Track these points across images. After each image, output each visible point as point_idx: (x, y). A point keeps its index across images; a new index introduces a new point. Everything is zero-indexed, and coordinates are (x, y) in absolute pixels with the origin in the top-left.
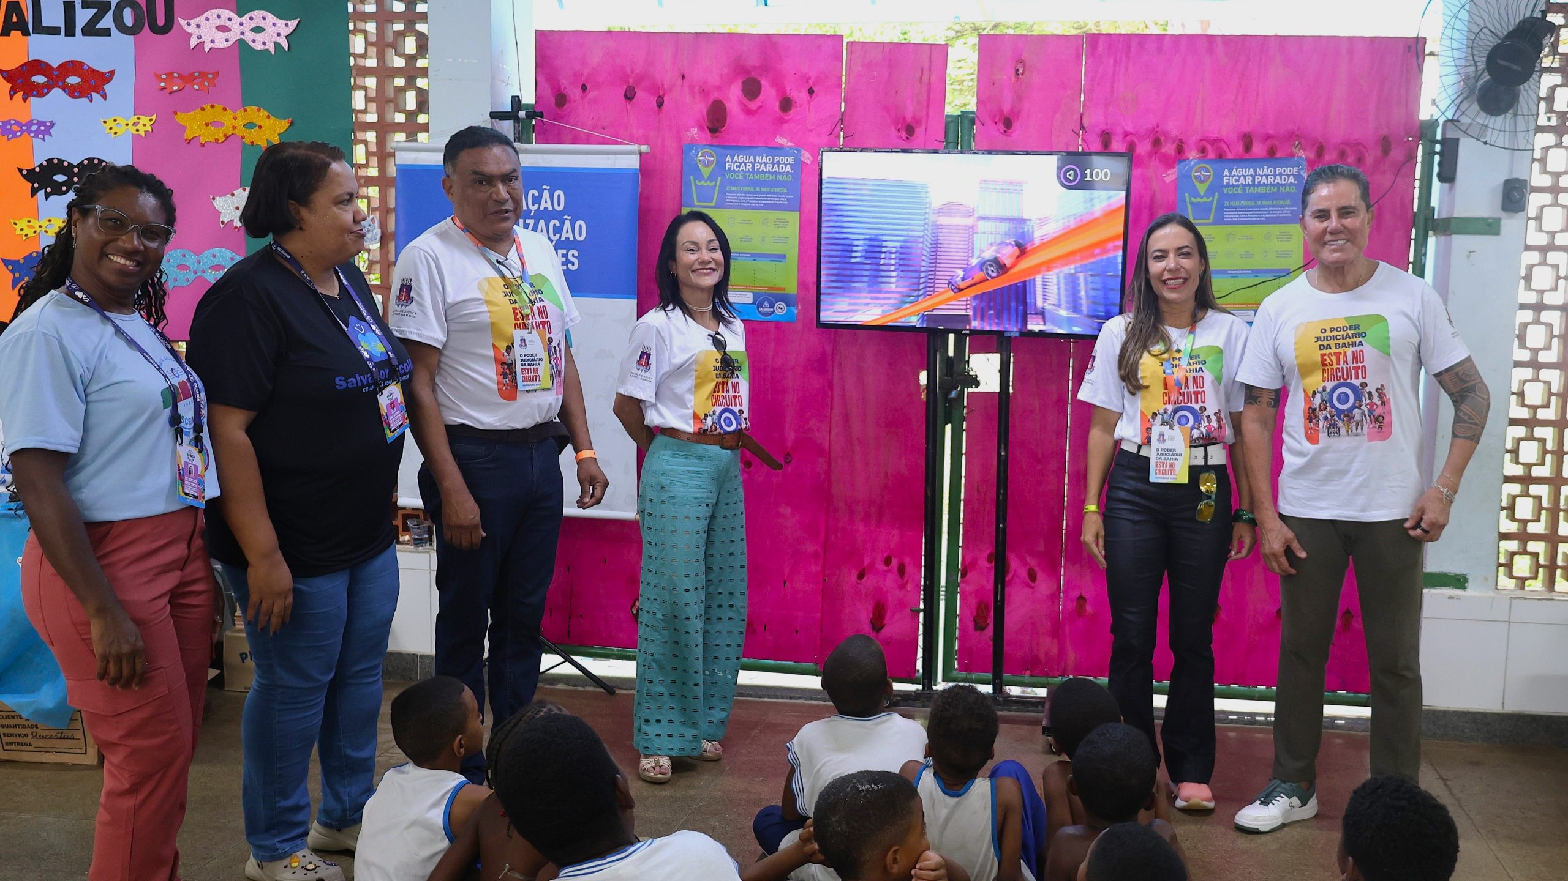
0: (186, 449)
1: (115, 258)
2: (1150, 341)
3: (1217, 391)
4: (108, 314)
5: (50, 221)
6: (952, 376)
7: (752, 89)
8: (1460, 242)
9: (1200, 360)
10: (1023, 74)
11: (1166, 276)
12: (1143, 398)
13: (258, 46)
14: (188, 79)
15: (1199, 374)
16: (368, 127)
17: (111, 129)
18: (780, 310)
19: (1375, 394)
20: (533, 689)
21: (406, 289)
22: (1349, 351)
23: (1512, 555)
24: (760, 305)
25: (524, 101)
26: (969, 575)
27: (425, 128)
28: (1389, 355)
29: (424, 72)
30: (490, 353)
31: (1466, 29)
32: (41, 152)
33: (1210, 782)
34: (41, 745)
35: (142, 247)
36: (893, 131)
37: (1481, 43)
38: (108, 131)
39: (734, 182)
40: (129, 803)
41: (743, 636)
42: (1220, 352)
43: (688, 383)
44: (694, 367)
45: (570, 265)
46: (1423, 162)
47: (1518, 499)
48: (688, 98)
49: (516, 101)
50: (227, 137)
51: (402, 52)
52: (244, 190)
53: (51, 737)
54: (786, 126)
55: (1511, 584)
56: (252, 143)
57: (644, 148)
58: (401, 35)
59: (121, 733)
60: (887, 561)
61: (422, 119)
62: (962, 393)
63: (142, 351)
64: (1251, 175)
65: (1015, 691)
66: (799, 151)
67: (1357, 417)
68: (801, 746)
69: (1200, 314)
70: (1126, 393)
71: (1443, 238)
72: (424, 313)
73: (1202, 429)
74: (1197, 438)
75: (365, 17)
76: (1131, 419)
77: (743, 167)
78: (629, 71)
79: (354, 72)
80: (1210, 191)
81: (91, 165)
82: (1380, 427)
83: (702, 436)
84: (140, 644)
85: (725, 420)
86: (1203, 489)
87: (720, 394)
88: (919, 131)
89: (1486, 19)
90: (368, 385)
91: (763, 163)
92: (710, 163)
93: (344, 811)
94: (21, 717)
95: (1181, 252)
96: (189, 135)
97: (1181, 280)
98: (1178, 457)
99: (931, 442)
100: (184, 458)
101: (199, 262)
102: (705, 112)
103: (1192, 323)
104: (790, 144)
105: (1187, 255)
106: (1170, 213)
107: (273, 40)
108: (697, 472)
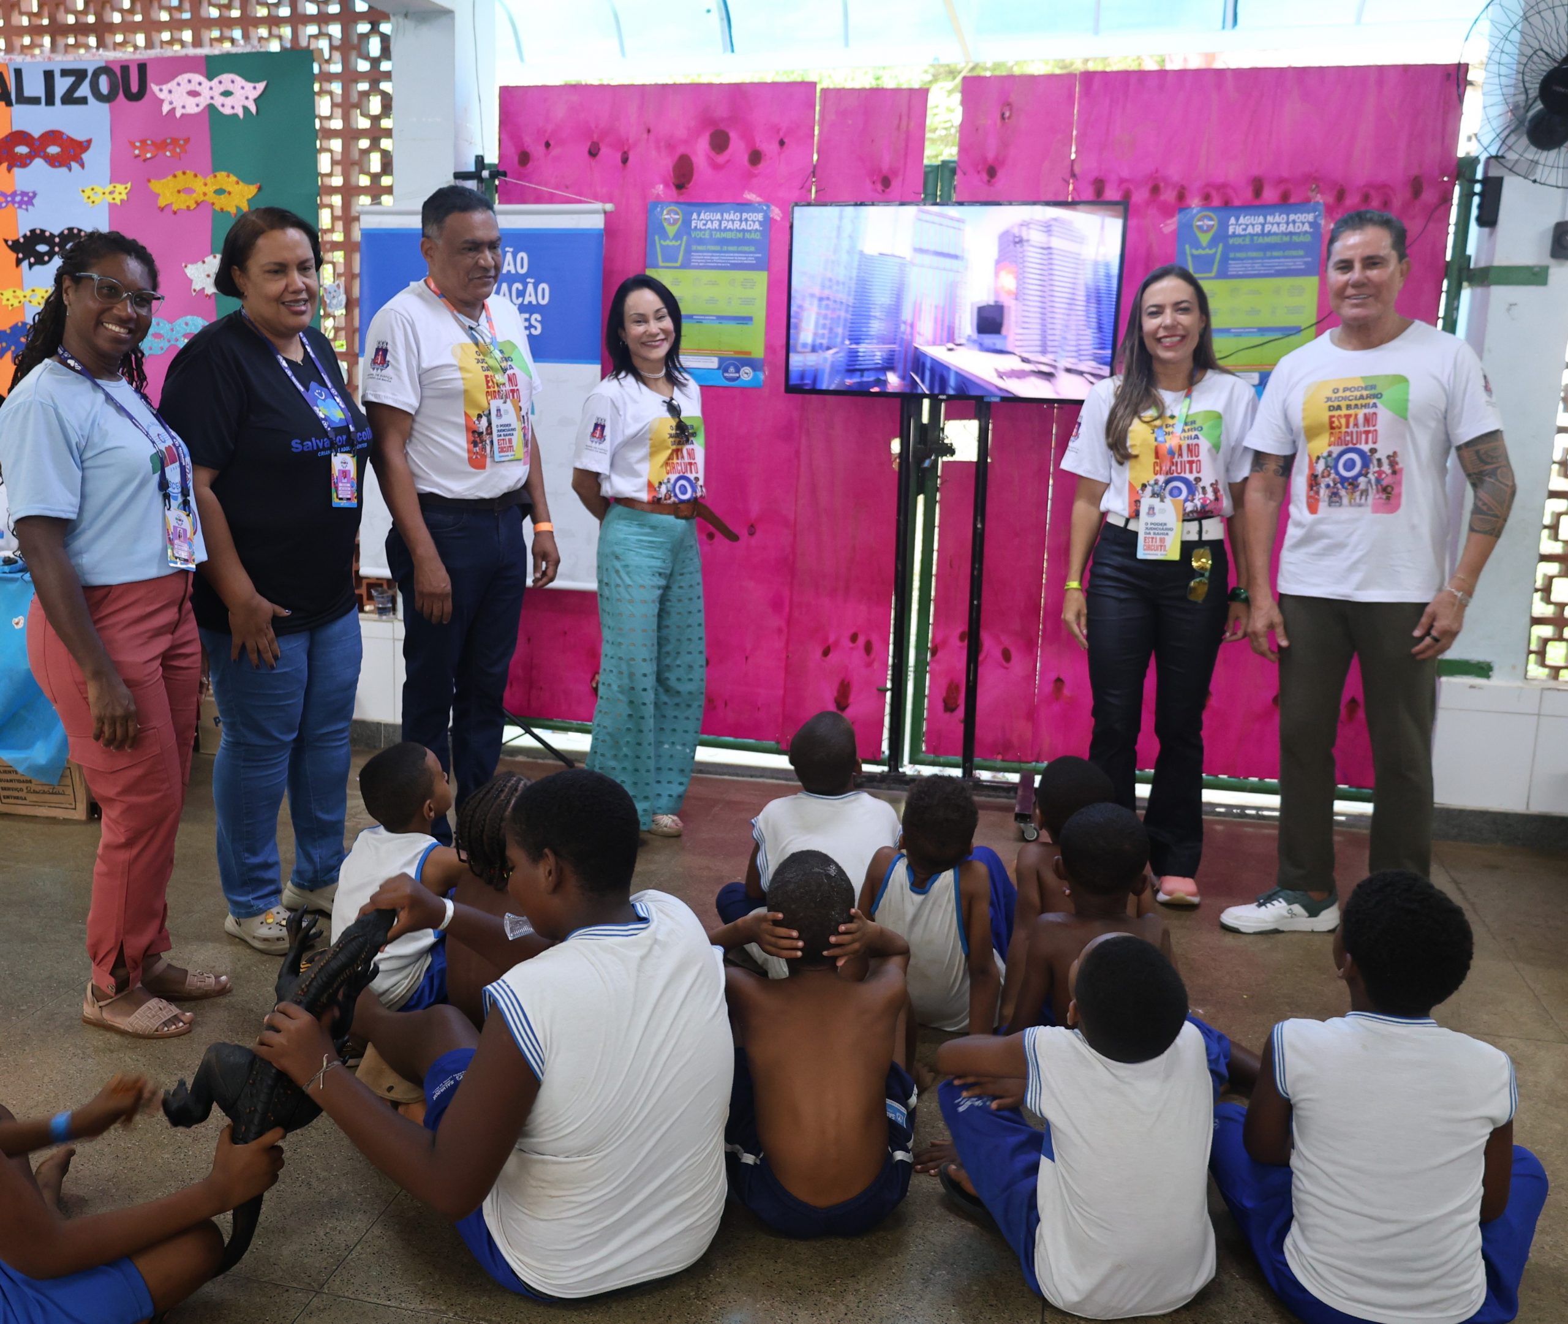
0: (175, 513)
1: (110, 326)
2: (1141, 406)
3: (1214, 459)
4: (99, 381)
5: (33, 291)
6: (925, 444)
7: (720, 142)
8: (1500, 294)
9: (1196, 426)
10: (1009, 118)
11: (1161, 333)
12: (1131, 468)
13: (227, 111)
14: (160, 146)
15: (1195, 441)
16: (333, 190)
17: (89, 198)
18: (747, 375)
19: (1385, 462)
20: (496, 760)
21: (382, 354)
22: (1361, 413)
23: (1545, 641)
24: (726, 370)
25: (487, 161)
26: (939, 654)
27: (389, 190)
28: (1406, 419)
29: (388, 133)
30: (462, 421)
31: (1517, 52)
32: (25, 223)
33: (1196, 877)
34: (35, 799)
35: (135, 316)
36: (868, 182)
37: (1534, 67)
38: (86, 200)
39: (700, 241)
40: (125, 856)
41: (702, 710)
42: (1219, 417)
43: (643, 451)
44: (649, 436)
45: (533, 330)
46: (1459, 205)
47: (1555, 580)
48: (654, 153)
49: (480, 160)
50: (198, 204)
51: (366, 112)
52: (215, 257)
53: (44, 792)
54: (755, 181)
55: (1541, 673)
56: (222, 210)
57: (609, 207)
58: (366, 95)
59: (118, 789)
60: (854, 638)
61: (386, 181)
62: (936, 462)
63: (131, 418)
64: (1260, 224)
65: (985, 775)
66: (768, 207)
67: (1362, 486)
68: (766, 822)
69: (1198, 376)
70: (1114, 463)
71: (1479, 290)
72: (400, 378)
73: (1196, 501)
74: (1192, 512)
75: (329, 77)
76: (1119, 492)
77: (709, 225)
78: (593, 126)
79: (320, 135)
80: (1213, 242)
81: (70, 235)
82: (1388, 498)
83: (657, 504)
84: (133, 708)
85: (680, 488)
86: (1194, 564)
87: (675, 461)
88: (896, 183)
89: (1541, 39)
90: (324, 449)
91: (731, 221)
92: (676, 221)
93: (316, 872)
94: (16, 772)
95: (1178, 307)
96: (162, 202)
97: (1178, 338)
98: (1169, 532)
99: (902, 514)
100: (172, 523)
101: (172, 330)
102: (671, 169)
103: (1190, 384)
104: (758, 199)
105: (1186, 310)
106: (1168, 265)
107: (242, 103)
108: (651, 542)
